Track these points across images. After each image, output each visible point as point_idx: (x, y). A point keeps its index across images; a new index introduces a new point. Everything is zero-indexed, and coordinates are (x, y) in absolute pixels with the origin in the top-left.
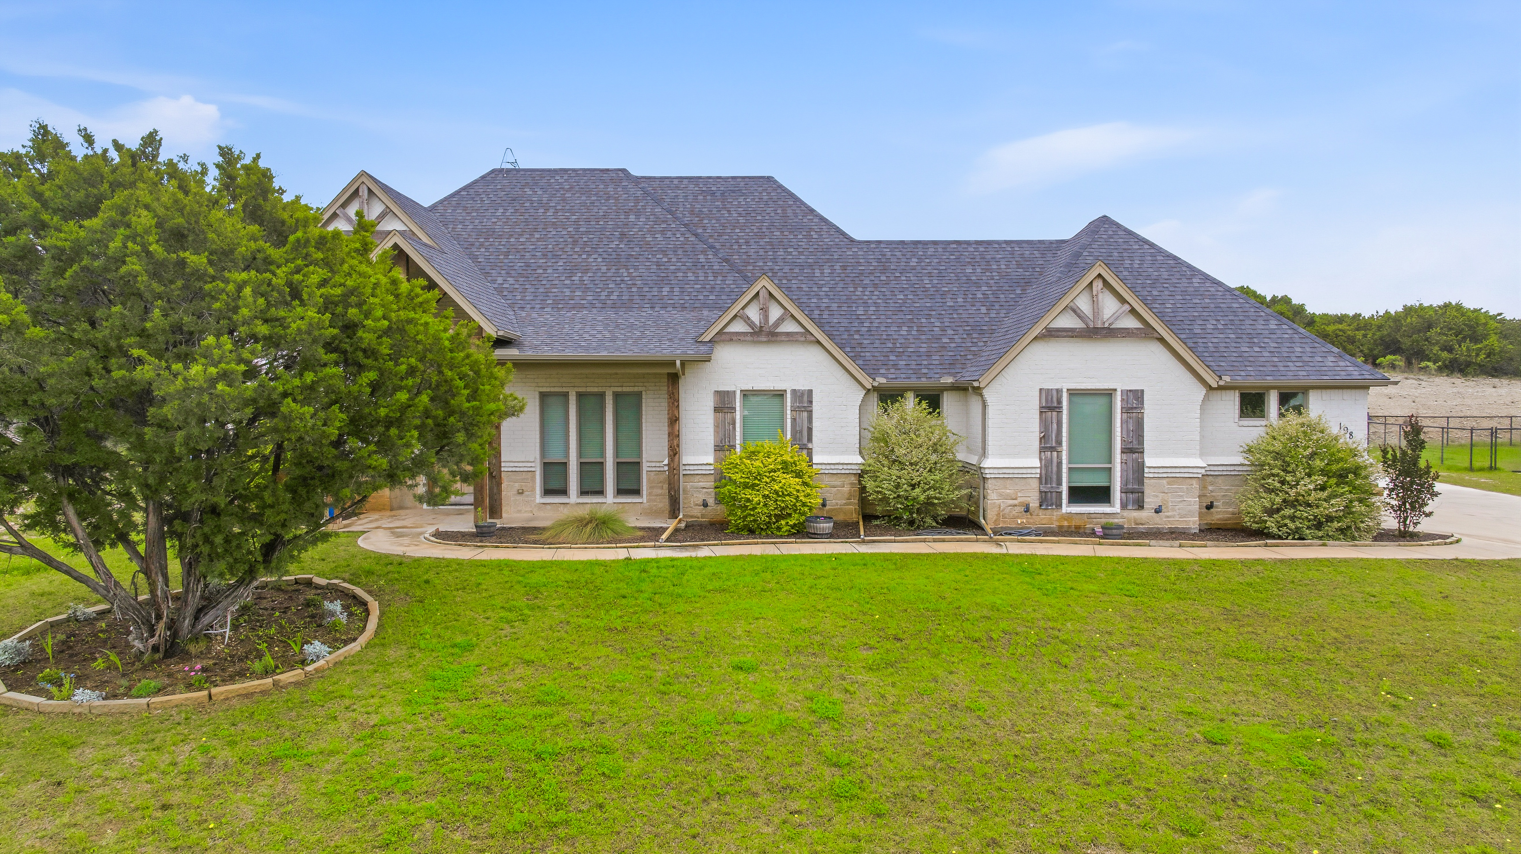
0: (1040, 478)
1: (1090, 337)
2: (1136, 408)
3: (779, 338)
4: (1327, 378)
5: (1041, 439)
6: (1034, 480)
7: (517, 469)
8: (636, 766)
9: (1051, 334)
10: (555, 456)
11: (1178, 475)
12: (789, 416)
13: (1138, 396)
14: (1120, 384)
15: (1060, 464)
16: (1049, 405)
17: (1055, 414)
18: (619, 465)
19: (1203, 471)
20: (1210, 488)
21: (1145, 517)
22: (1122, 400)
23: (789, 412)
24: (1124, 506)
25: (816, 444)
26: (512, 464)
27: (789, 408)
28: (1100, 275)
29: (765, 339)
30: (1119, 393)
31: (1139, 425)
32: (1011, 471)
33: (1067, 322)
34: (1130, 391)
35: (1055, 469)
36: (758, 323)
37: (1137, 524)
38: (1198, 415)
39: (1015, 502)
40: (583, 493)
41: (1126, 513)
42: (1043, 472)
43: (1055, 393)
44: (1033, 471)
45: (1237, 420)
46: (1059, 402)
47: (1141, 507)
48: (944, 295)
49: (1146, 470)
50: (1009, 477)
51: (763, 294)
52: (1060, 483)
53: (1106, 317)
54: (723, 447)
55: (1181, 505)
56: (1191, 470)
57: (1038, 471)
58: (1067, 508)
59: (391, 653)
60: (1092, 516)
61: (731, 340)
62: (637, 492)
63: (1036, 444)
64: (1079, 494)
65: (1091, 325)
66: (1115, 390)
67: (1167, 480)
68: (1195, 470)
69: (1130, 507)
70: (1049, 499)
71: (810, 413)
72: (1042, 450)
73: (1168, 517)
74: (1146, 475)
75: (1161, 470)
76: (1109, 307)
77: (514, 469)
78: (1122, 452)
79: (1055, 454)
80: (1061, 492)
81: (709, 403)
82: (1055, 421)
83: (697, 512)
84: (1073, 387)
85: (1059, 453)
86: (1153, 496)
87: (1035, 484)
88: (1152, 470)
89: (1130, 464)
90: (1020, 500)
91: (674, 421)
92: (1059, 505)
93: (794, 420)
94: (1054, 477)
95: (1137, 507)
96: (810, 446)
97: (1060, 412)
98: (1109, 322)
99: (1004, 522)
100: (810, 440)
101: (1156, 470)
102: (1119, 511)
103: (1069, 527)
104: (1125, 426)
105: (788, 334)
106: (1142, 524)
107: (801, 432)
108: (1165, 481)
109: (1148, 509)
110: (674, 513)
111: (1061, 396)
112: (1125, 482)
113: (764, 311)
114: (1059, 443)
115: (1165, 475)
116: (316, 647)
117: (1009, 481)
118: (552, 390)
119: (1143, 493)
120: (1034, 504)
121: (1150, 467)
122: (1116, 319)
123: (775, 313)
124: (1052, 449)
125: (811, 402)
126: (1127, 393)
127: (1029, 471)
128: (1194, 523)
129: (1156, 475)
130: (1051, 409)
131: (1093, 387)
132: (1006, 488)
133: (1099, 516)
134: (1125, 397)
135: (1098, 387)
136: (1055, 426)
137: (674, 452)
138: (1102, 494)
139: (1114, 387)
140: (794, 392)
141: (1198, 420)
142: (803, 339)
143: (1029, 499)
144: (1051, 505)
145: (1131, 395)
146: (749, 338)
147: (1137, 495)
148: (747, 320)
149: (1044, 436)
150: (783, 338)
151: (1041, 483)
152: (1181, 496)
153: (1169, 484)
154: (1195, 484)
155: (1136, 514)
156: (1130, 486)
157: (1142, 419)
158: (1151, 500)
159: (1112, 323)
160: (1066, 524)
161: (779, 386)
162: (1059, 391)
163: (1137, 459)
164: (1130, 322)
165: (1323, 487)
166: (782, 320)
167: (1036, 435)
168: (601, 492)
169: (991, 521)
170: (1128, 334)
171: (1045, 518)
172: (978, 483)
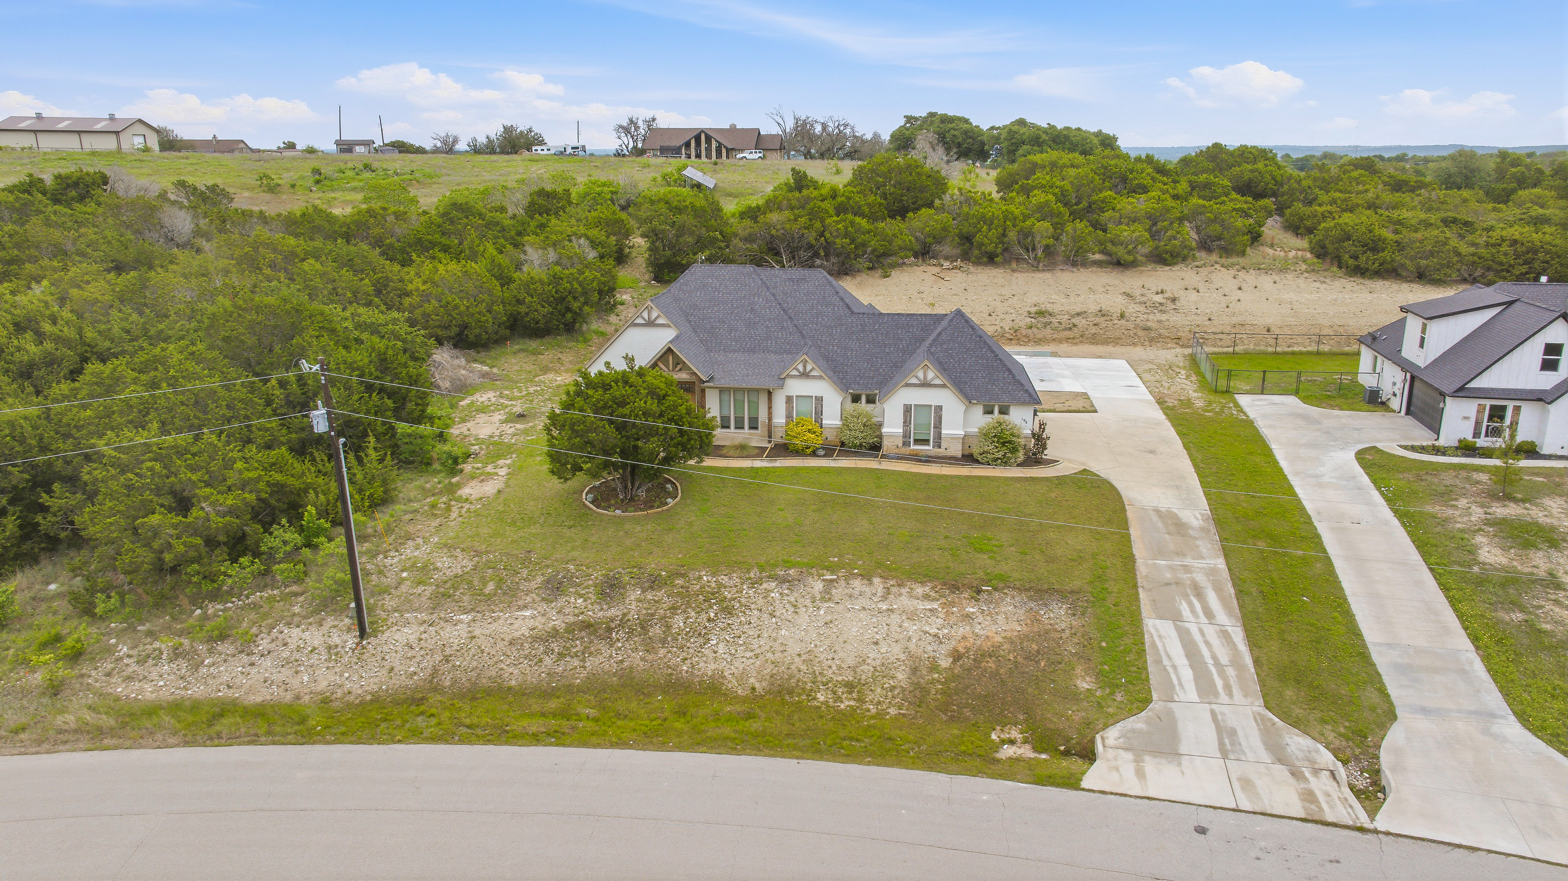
0: (903, 436)
1: (923, 386)
2: (939, 411)
3: (810, 377)
4: (1016, 402)
6: (901, 436)
8: (751, 534)
9: (908, 385)
10: (725, 413)
11: (954, 437)
12: (814, 406)
13: (940, 408)
14: (934, 403)
15: (910, 430)
16: (907, 410)
17: (909, 413)
18: (750, 419)
19: (963, 435)
20: (971, 440)
21: (941, 452)
23: (814, 404)
24: (934, 447)
25: (824, 417)
27: (814, 402)
28: (926, 365)
29: (805, 377)
30: (933, 407)
31: (940, 417)
32: (891, 433)
33: (914, 381)
35: (908, 432)
36: (802, 371)
37: (937, 455)
39: (893, 445)
40: (736, 428)
41: (934, 450)
42: (904, 434)
43: (909, 406)
44: (901, 433)
45: (981, 415)
46: (911, 409)
47: (940, 448)
48: (885, 346)
49: (942, 434)
50: (891, 435)
51: (804, 361)
52: (910, 437)
53: (928, 379)
54: (789, 416)
55: (955, 448)
56: (958, 435)
58: (913, 447)
59: (688, 501)
60: (922, 451)
61: (792, 377)
62: (757, 428)
63: (902, 424)
64: (917, 441)
65: (923, 382)
66: (932, 405)
67: (950, 438)
68: (960, 435)
69: (936, 447)
70: (906, 444)
71: (822, 404)
72: (904, 426)
73: (949, 452)
74: (942, 436)
75: (948, 435)
76: (931, 375)
78: (933, 427)
79: (908, 428)
80: (910, 441)
81: (784, 400)
82: (909, 416)
83: (780, 440)
84: (916, 404)
85: (910, 427)
87: (901, 438)
88: (944, 434)
89: (936, 432)
90: (895, 444)
91: (770, 408)
92: (910, 446)
93: (816, 407)
94: (908, 435)
95: (938, 448)
96: (821, 417)
97: (911, 413)
99: (888, 453)
100: (821, 415)
101: (946, 435)
102: (932, 449)
104: (935, 418)
105: (813, 375)
106: (940, 455)
107: (818, 411)
109: (942, 449)
110: (770, 442)
111: (912, 407)
112: (934, 438)
113: (805, 367)
114: (910, 424)
116: (669, 500)
117: (891, 437)
118: (725, 395)
119: (941, 442)
120: (900, 445)
122: (933, 380)
123: (809, 368)
124: (907, 425)
125: (822, 400)
127: (899, 433)
128: (960, 455)
129: (946, 437)
132: (890, 439)
133: (924, 451)
134: (935, 408)
135: (925, 404)
136: (909, 418)
137: (770, 419)
138: (926, 442)
140: (816, 396)
141: (963, 416)
142: (819, 377)
143: (898, 444)
144: (907, 446)
145: (937, 407)
146: (799, 376)
147: (939, 443)
148: (798, 370)
149: (905, 421)
150: (812, 377)
151: (903, 438)
152: (955, 444)
153: (951, 440)
154: (961, 440)
155: (938, 451)
156: (936, 440)
157: (942, 416)
158: (944, 445)
159: (930, 381)
160: (911, 454)
161: (810, 394)
162: (911, 405)
163: (939, 430)
164: (937, 382)
165: (997, 447)
166: (811, 370)
167: (902, 421)
168: (743, 428)
169: (885, 450)
170: (936, 386)
171: (905, 451)
172: (880, 437)
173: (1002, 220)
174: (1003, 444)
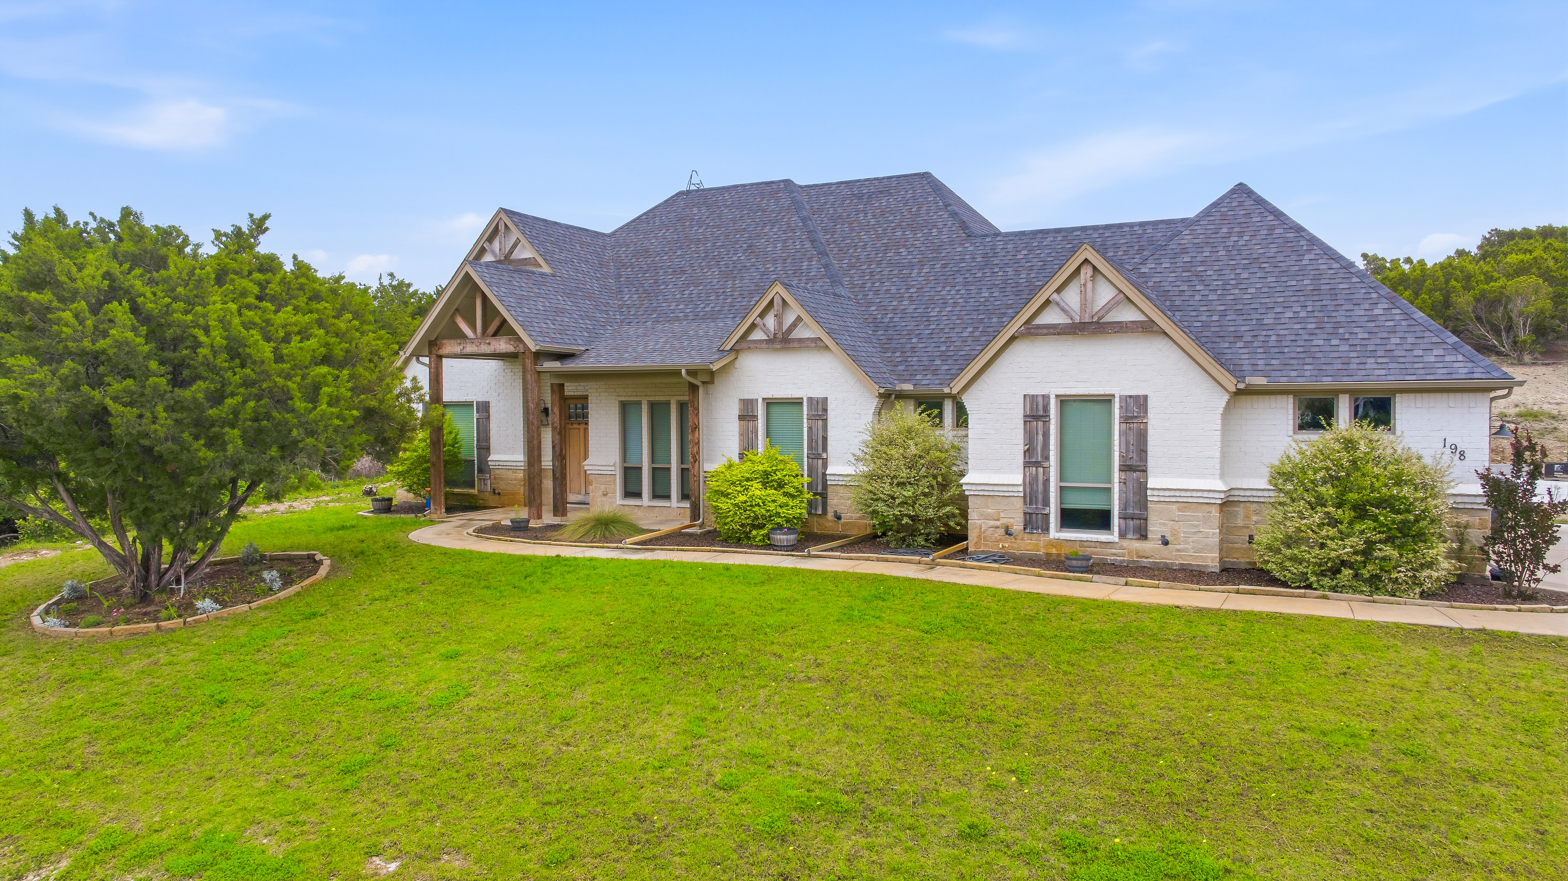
0: (1025, 497)
1: (1075, 333)
2: (1136, 417)
3: (791, 345)
4: (1414, 377)
5: (1025, 452)
6: (1018, 499)
7: (602, 472)
9: (1031, 332)
10: (632, 461)
11: (1190, 500)
12: (805, 425)
13: (1141, 404)
14: (1119, 389)
15: (1047, 482)
16: (1034, 414)
17: (1040, 424)
18: (683, 471)
19: (1222, 496)
20: (1255, 518)
21: (1150, 549)
22: (1121, 407)
23: (805, 421)
24: (1122, 535)
25: (830, 454)
26: (597, 468)
27: (805, 416)
28: (1086, 261)
29: (779, 346)
30: (1117, 400)
31: (1142, 436)
32: (990, 488)
33: (1051, 317)
34: (1130, 397)
35: (1041, 487)
36: (772, 329)
37: (1139, 557)
38: (1219, 427)
39: (998, 523)
40: (655, 496)
41: (1125, 543)
42: (1028, 490)
43: (1040, 400)
44: (1015, 489)
45: (1291, 433)
46: (1046, 408)
47: (1144, 537)
49: (1149, 492)
50: (991, 494)
51: (777, 301)
52: (1046, 503)
53: (1096, 309)
55: (1196, 538)
56: (1205, 495)
57: (1021, 489)
58: (1055, 533)
60: (1086, 544)
61: (749, 348)
63: (1020, 459)
64: (1071, 518)
65: (1077, 319)
66: (1113, 396)
67: (1178, 505)
68: (1211, 495)
69: (1130, 536)
70: (1034, 522)
71: (825, 421)
72: (1027, 465)
73: (1179, 550)
74: (1149, 498)
75: (1167, 493)
76: (1103, 294)
77: (599, 472)
78: (1120, 470)
79: (1041, 470)
80: (1048, 515)
81: (734, 411)
82: (1040, 433)
84: (1062, 393)
85: (1046, 470)
86: (1160, 524)
87: (1019, 504)
88: (1156, 493)
89: (1130, 485)
90: (1002, 521)
92: (1046, 529)
93: (810, 429)
94: (1040, 497)
95: (1138, 536)
96: (824, 456)
97: (1046, 423)
98: (1100, 314)
99: (986, 545)
100: (825, 449)
101: (1161, 493)
102: (1116, 539)
103: (1059, 555)
104: (1123, 439)
105: (800, 340)
106: (1147, 558)
107: (817, 442)
108: (1174, 507)
109: (1153, 539)
111: (1048, 403)
112: (1124, 507)
113: (779, 318)
114: (1047, 458)
115: (1174, 499)
117: (990, 499)
118: (632, 399)
119: (1146, 519)
120: (1017, 525)
121: (1153, 489)
122: (1107, 312)
123: (788, 319)
124: (1037, 464)
125: (826, 410)
126: (1125, 399)
127: (1010, 489)
128: (1213, 560)
129: (1162, 499)
130: (1036, 418)
131: (1086, 393)
132: (987, 507)
133: (1093, 544)
134: (1123, 405)
135: (1091, 393)
136: (1040, 437)
138: (1098, 519)
139: (1112, 393)
140: (810, 399)
141: (1219, 433)
142: (813, 345)
143: (1012, 520)
144: (1037, 528)
145: (1131, 402)
146: (764, 346)
147: (1138, 522)
148: (764, 328)
149: (1028, 449)
150: (796, 345)
151: (1025, 503)
152: (1196, 526)
153: (1179, 510)
154: (1215, 513)
155: (1138, 545)
156: (1130, 511)
157: (1146, 430)
158: (1155, 528)
159: (1103, 317)
160: (1054, 551)
161: (796, 394)
162: (1046, 397)
163: (1138, 479)
164: (1128, 315)
165: (1334, 522)
166: (794, 325)
167: (1020, 448)
168: (668, 497)
169: (972, 543)
170: (1121, 329)
171: (1030, 544)
172: (962, 501)
173: (1442, 279)
174: (1361, 511)
